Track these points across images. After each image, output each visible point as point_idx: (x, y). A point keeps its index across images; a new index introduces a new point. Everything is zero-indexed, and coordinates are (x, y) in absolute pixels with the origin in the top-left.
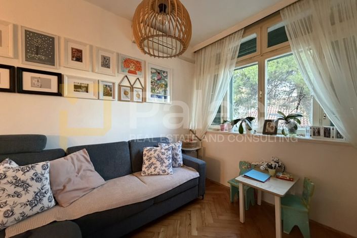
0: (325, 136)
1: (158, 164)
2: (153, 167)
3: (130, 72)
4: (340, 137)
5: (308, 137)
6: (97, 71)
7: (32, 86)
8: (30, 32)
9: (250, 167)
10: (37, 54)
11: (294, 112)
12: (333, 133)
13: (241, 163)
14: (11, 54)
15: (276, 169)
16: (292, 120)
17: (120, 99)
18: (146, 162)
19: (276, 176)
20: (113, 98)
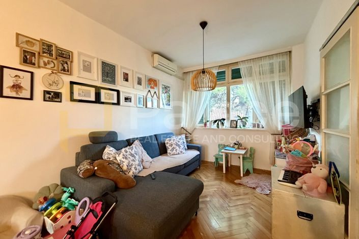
1: (177, 148)
2: (175, 150)
3: (151, 88)
4: (263, 128)
5: (251, 128)
6: (135, 87)
8: (104, 63)
9: (225, 146)
10: (107, 77)
11: (245, 116)
12: (261, 126)
13: (219, 145)
14: (96, 78)
15: (238, 145)
16: (244, 120)
17: (146, 107)
18: (169, 147)
19: (238, 148)
20: (144, 106)
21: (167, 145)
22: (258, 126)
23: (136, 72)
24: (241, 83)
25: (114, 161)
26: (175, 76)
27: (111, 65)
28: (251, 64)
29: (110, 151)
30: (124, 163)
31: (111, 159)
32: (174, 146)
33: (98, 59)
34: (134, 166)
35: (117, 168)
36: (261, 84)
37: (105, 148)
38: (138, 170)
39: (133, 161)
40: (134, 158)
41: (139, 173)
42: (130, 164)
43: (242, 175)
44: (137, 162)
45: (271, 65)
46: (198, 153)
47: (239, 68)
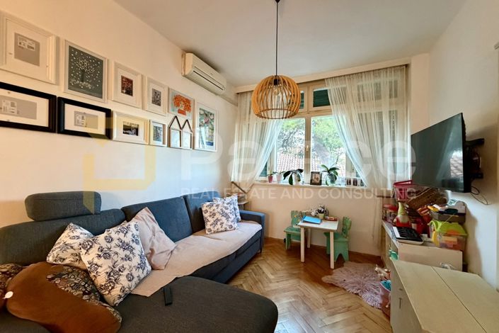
0: (354, 185)
1: (224, 219)
2: (219, 223)
3: (180, 112)
4: (364, 185)
5: (343, 186)
6: (147, 108)
8: (75, 50)
9: (302, 215)
10: (83, 81)
11: (334, 166)
12: (359, 183)
13: (293, 213)
16: (332, 172)
17: (169, 145)
18: (210, 219)
19: (325, 219)
20: (164, 143)
21: (205, 215)
22: (355, 183)
23: (150, 81)
24: (329, 112)
25: (77, 264)
27: (93, 58)
28: (346, 84)
29: (73, 238)
30: (100, 270)
31: (67, 262)
32: (218, 216)
33: (58, 40)
34: (126, 273)
35: (77, 286)
36: (360, 116)
37: (62, 230)
38: (136, 280)
39: (128, 258)
40: (127, 252)
41: (137, 285)
42: (117, 269)
43: (332, 266)
44: (136, 261)
45: (378, 86)
46: (258, 227)
47: (327, 90)
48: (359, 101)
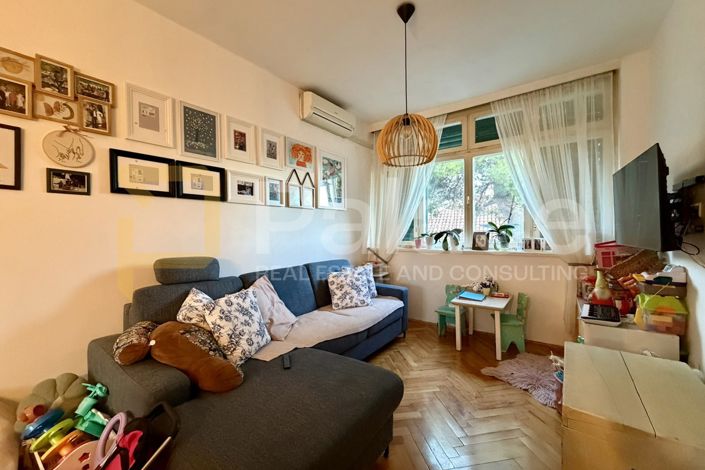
0: (536, 248)
1: (354, 292)
2: (348, 297)
3: (299, 164)
4: (549, 249)
5: (520, 251)
6: (262, 163)
7: (192, 188)
8: (190, 109)
9: (460, 290)
10: (197, 141)
11: (506, 223)
12: (543, 245)
13: (448, 287)
14: (170, 143)
15: (491, 288)
16: (504, 232)
17: (288, 205)
18: (337, 292)
19: (491, 295)
20: (281, 203)
21: (332, 287)
22: (538, 246)
23: (263, 131)
24: (498, 148)
25: (201, 324)
26: (352, 139)
27: (206, 115)
28: (520, 107)
29: (197, 301)
30: (222, 331)
31: (193, 321)
32: (347, 288)
33: (174, 101)
34: (246, 337)
35: (204, 343)
36: (543, 151)
37: (186, 294)
38: (255, 345)
39: (247, 323)
40: (247, 318)
41: (257, 352)
42: (237, 332)
43: (499, 356)
44: (255, 327)
45: (569, 107)
46: (399, 304)
47: (493, 118)
48: (542, 129)
